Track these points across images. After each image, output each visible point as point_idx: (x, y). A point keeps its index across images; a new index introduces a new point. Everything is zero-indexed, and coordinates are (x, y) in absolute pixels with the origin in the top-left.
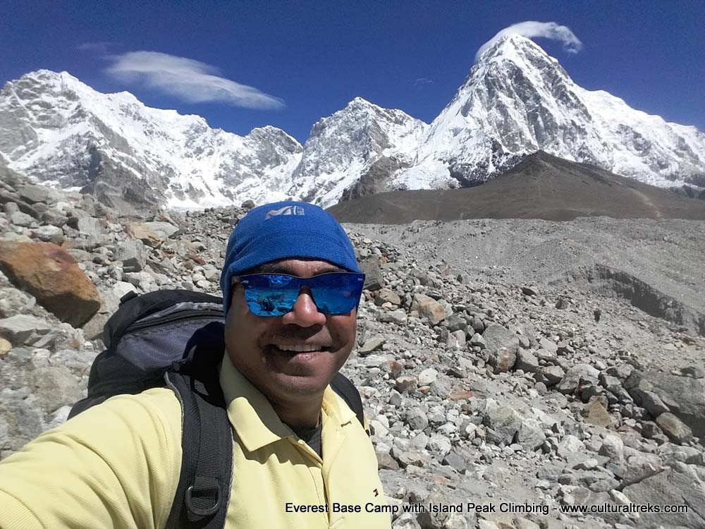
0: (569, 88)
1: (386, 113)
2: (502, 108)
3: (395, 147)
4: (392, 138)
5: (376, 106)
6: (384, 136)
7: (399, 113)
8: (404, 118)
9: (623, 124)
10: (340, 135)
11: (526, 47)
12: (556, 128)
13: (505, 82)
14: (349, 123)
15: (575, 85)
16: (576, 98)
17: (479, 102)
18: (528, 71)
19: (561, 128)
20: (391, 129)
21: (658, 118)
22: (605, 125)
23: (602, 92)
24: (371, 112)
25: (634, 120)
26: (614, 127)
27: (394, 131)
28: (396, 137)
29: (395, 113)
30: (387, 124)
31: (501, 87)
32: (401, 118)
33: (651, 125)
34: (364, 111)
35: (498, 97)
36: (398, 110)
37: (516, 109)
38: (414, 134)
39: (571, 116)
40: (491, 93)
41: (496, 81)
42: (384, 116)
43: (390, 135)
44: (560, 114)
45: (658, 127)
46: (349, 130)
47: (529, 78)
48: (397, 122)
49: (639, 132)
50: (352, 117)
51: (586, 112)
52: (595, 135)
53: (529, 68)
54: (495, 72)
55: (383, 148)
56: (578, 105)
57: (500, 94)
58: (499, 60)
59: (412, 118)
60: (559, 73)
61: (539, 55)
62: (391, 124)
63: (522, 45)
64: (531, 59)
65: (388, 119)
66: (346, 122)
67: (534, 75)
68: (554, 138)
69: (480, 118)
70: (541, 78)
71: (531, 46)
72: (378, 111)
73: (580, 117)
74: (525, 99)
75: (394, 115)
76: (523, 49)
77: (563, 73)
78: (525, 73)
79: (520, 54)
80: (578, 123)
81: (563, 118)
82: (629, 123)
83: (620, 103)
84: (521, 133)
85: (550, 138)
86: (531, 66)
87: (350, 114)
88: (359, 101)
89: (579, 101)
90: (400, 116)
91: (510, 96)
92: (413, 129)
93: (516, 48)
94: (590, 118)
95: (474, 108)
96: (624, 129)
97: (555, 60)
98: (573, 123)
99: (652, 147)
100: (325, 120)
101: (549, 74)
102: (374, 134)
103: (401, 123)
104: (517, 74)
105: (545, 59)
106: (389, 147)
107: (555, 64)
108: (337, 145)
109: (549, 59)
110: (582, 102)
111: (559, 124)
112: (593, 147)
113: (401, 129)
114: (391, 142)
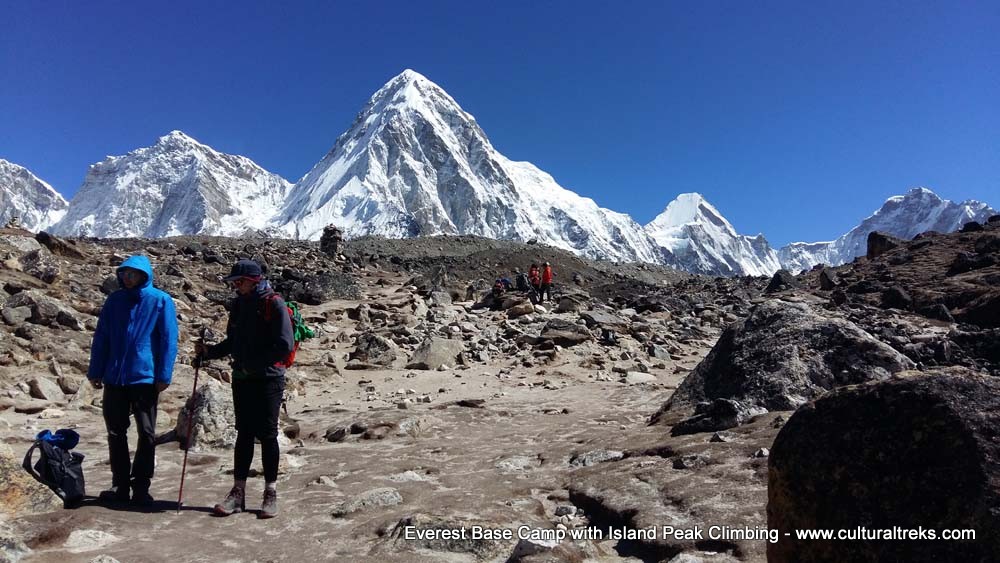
0: (491, 156)
1: (223, 160)
2: (408, 174)
3: (240, 212)
4: (235, 199)
5: (207, 147)
6: (223, 194)
7: (244, 161)
8: (252, 170)
9: (556, 206)
10: (146, 187)
11: (434, 95)
12: (479, 206)
13: (410, 138)
14: (163, 171)
15: (496, 152)
16: (500, 170)
17: (378, 163)
18: (439, 127)
19: (484, 206)
20: (233, 185)
21: (590, 201)
22: (536, 206)
23: (528, 164)
24: (200, 157)
25: (566, 202)
26: (546, 210)
27: (237, 188)
28: (241, 198)
29: (239, 161)
30: (227, 177)
31: (406, 145)
32: (249, 170)
33: (583, 210)
34: (187, 153)
35: (403, 158)
36: (243, 158)
37: (426, 176)
38: (270, 196)
39: (496, 191)
40: (393, 152)
41: (399, 136)
42: (222, 164)
43: (231, 193)
44: (482, 190)
45: (591, 213)
46: (162, 181)
47: (443, 138)
48: (241, 174)
49: (574, 218)
50: (167, 161)
51: (512, 188)
52: (525, 220)
53: (440, 123)
54: (397, 124)
55: (222, 213)
56: (503, 179)
57: (406, 155)
58: (401, 107)
59: (265, 172)
60: (477, 135)
61: (452, 108)
62: (232, 177)
63: (429, 92)
64: (442, 112)
65: (227, 169)
66: (156, 168)
67: (445, 133)
68: (476, 220)
69: (382, 185)
70: (456, 140)
71: (441, 95)
72: (210, 156)
73: (507, 194)
74: (437, 165)
75: (238, 165)
76: (432, 97)
77: (482, 135)
78: (437, 130)
79: (428, 104)
80: (505, 202)
81: (486, 194)
82: (560, 205)
83: (549, 179)
84: (435, 210)
85: (471, 220)
86: (443, 122)
87: (162, 155)
88: (180, 137)
89: (503, 173)
90: (247, 167)
91: (418, 158)
92: (267, 188)
93: (423, 95)
94: (517, 196)
95: (372, 171)
96: (557, 214)
97: (471, 117)
98: (499, 202)
99: (590, 237)
100: (114, 159)
101: (465, 134)
102: (207, 191)
103: (249, 177)
104: (425, 130)
105: (460, 114)
106: (231, 213)
107: (471, 121)
108: (139, 203)
109: (465, 116)
110: (508, 176)
111: (482, 202)
112: (525, 234)
113: (251, 187)
114: (234, 205)
